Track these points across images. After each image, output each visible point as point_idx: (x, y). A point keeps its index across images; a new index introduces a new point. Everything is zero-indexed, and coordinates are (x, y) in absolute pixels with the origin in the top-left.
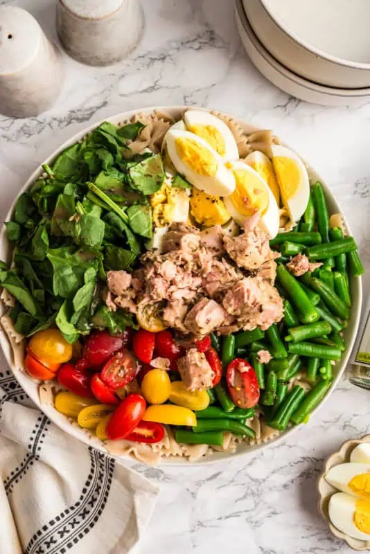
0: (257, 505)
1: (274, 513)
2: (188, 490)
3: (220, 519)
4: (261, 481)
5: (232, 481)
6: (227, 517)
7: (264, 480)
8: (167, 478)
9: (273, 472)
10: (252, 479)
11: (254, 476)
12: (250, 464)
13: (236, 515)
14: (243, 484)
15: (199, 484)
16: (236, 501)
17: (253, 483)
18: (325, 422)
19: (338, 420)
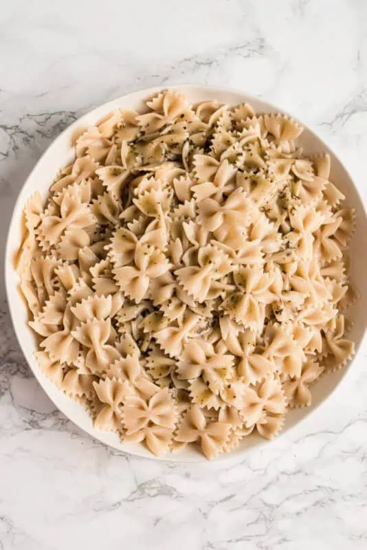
0: (268, 530)
1: (284, 540)
2: (200, 510)
3: (230, 541)
4: (275, 507)
5: (246, 505)
6: (237, 541)
7: (278, 506)
8: (179, 497)
9: (287, 499)
10: (266, 504)
11: (269, 501)
12: (265, 489)
13: (246, 539)
14: (256, 509)
15: (212, 505)
16: (248, 525)
17: (267, 508)
18: (345, 452)
19: (357, 450)
